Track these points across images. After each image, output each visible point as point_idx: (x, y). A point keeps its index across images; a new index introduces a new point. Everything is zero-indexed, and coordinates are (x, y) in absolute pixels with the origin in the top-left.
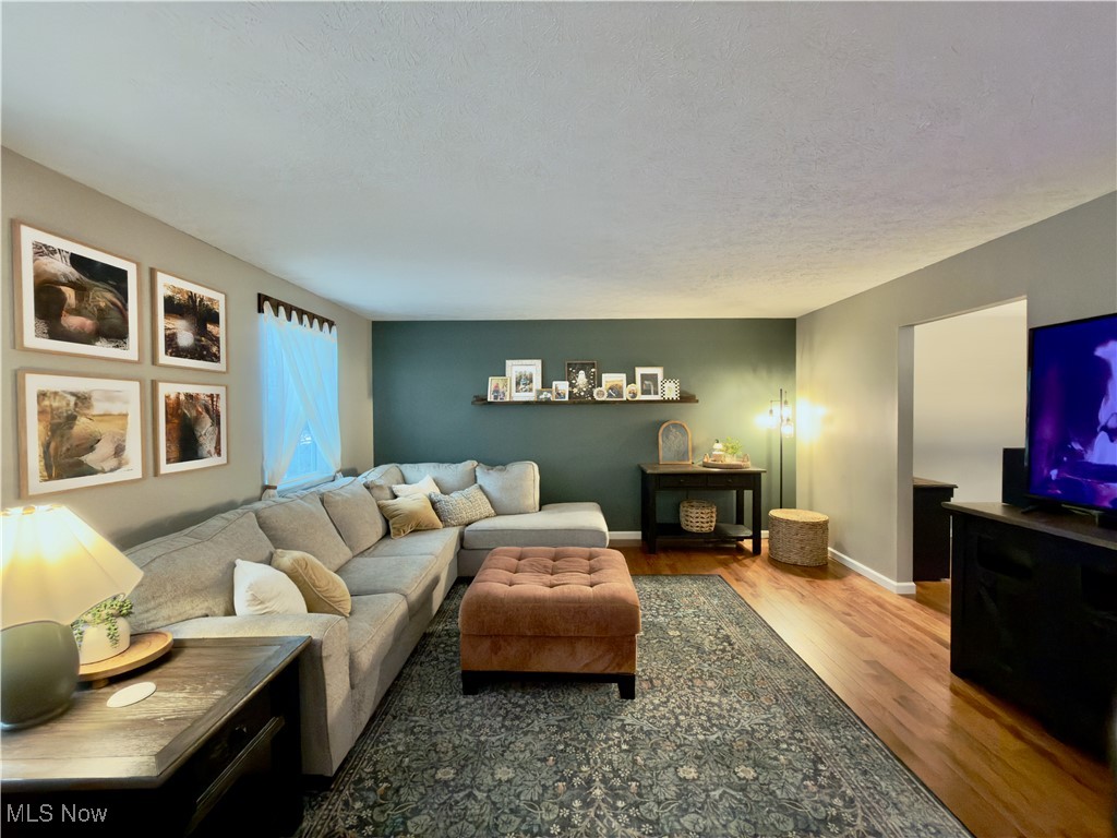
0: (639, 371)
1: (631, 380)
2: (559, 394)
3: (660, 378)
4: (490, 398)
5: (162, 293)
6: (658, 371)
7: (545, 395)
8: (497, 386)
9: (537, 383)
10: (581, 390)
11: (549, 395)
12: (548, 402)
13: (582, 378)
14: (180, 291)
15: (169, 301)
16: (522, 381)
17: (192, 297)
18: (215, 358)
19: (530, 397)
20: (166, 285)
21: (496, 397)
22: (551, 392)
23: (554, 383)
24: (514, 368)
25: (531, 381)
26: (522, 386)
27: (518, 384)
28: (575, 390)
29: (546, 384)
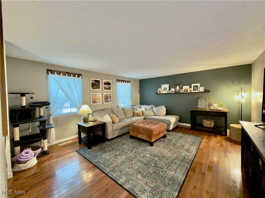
0: (193, 85)
1: (190, 87)
2: (172, 91)
3: (199, 86)
4: (158, 93)
5: (104, 82)
6: (199, 85)
7: (169, 92)
8: (160, 90)
9: (168, 89)
10: (177, 90)
11: (170, 92)
12: (170, 93)
13: (178, 88)
14: (106, 81)
15: (104, 83)
16: (165, 89)
17: (107, 82)
18: (110, 89)
19: (166, 92)
20: (104, 81)
22: (170, 91)
23: (171, 89)
24: (163, 86)
25: (167, 89)
26: (165, 90)
27: (164, 89)
28: (176, 90)
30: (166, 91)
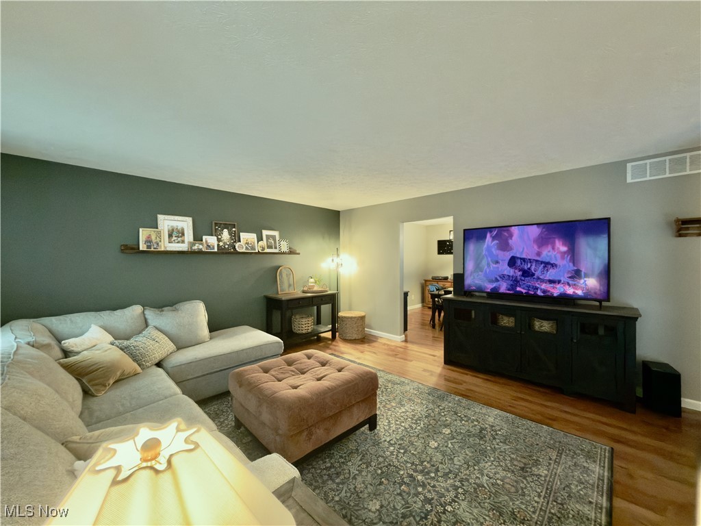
0: (265, 233)
1: (260, 239)
4: (142, 247)
7: (196, 247)
8: (149, 237)
9: (189, 236)
10: (225, 243)
11: (201, 247)
12: (200, 252)
13: (226, 235)
16: (175, 234)
21: (149, 247)
22: (202, 244)
24: (166, 222)
25: (183, 234)
26: (174, 238)
27: (170, 236)
28: (221, 244)
29: (197, 238)
30: (183, 242)
